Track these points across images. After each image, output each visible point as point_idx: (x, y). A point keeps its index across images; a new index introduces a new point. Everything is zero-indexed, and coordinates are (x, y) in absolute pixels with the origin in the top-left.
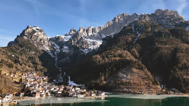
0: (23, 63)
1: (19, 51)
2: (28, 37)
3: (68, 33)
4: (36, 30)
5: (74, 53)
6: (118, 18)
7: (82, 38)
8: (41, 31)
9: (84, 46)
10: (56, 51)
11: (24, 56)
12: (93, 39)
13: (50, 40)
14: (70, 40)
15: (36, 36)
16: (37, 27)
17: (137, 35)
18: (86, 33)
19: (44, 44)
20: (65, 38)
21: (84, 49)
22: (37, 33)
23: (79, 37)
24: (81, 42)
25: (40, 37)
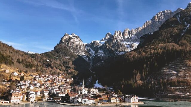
0: (54, 66)
1: (55, 57)
2: (65, 44)
3: (104, 38)
4: (72, 37)
5: (109, 56)
6: (158, 17)
7: (117, 41)
8: (77, 38)
9: (120, 49)
10: (91, 56)
11: (59, 60)
12: (130, 42)
13: (86, 46)
14: (105, 43)
15: (72, 42)
16: (73, 34)
17: (186, 26)
18: (122, 36)
19: (80, 50)
20: (100, 43)
21: (120, 52)
22: (73, 39)
23: (114, 40)
24: (117, 45)
25: (77, 43)
